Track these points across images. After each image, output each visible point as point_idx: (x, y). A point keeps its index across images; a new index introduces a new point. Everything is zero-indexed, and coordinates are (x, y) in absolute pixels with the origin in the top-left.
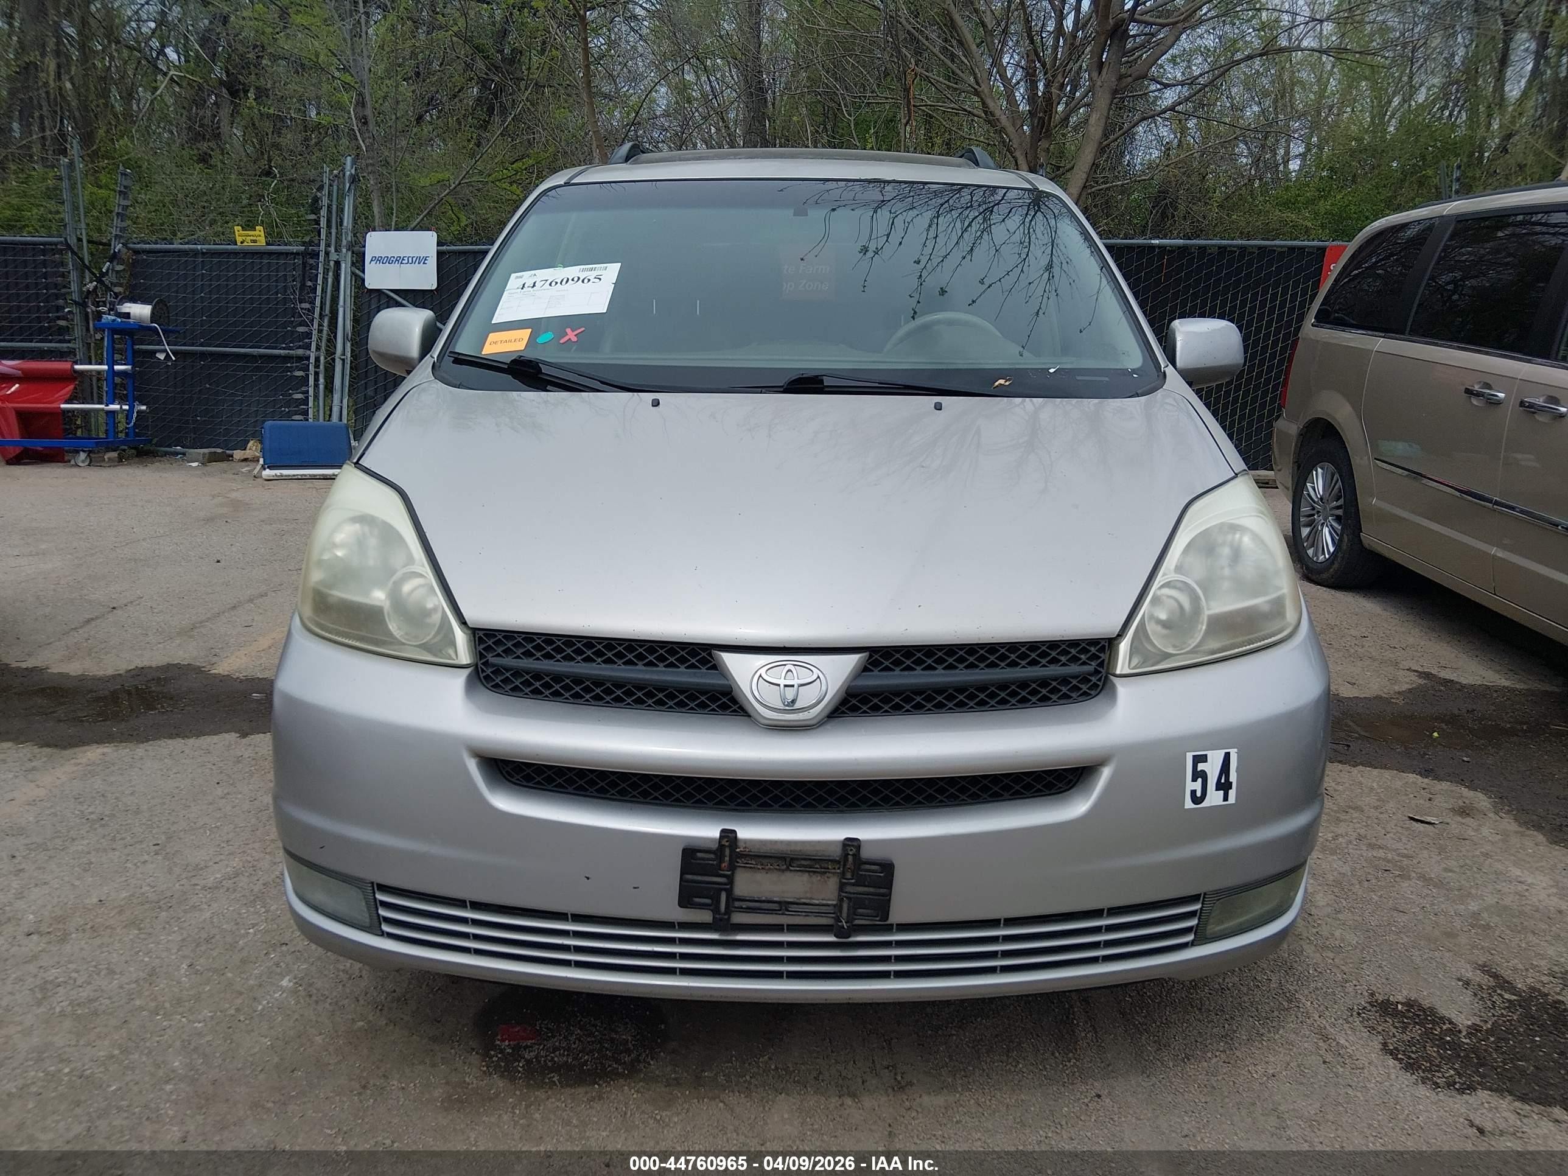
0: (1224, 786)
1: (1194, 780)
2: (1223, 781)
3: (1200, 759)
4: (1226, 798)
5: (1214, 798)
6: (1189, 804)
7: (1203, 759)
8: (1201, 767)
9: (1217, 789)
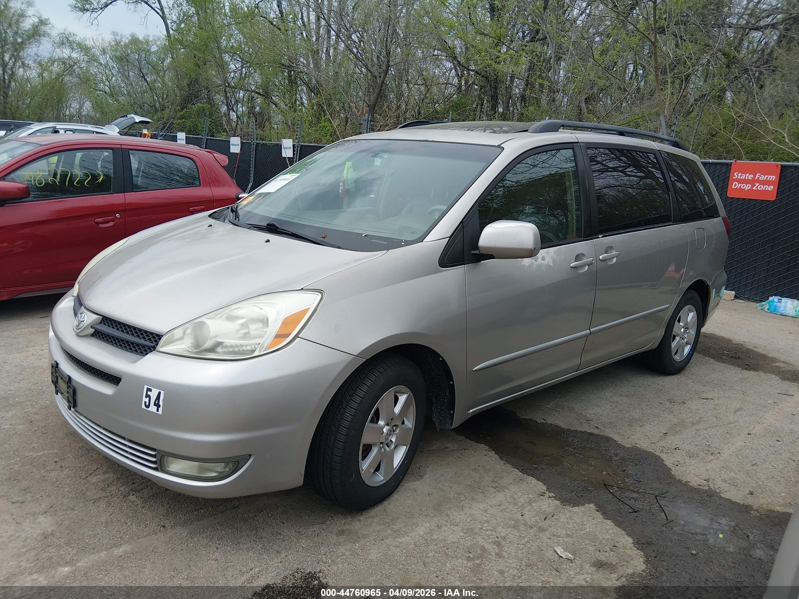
0: (157, 405)
1: (146, 397)
2: (157, 403)
3: (149, 390)
4: (158, 411)
5: (153, 408)
6: (144, 407)
7: (150, 390)
8: (149, 393)
9: (154, 405)
